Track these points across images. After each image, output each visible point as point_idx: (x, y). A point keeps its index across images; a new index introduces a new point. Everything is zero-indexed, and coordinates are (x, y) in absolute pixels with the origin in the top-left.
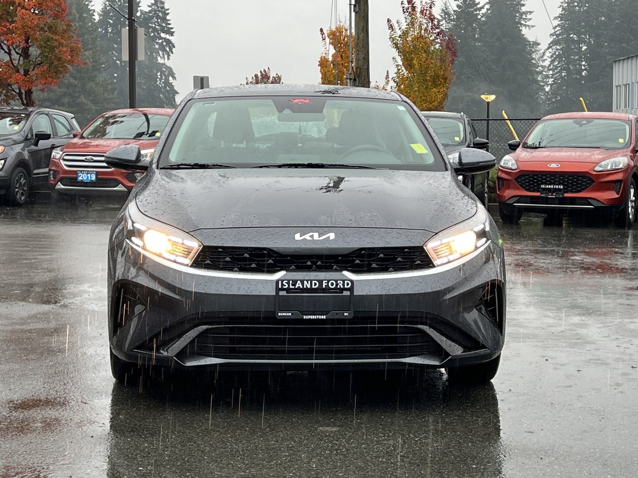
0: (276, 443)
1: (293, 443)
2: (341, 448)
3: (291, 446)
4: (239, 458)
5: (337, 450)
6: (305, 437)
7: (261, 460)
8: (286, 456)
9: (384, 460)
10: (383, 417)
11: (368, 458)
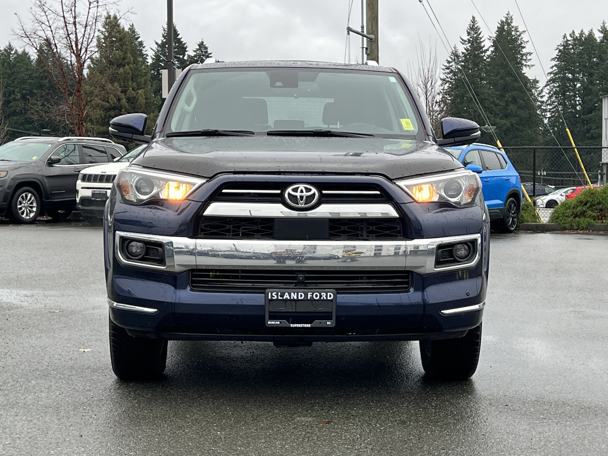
0: (255, 431)
2: (313, 436)
4: (220, 444)
5: (309, 438)
8: (262, 442)
10: (355, 409)
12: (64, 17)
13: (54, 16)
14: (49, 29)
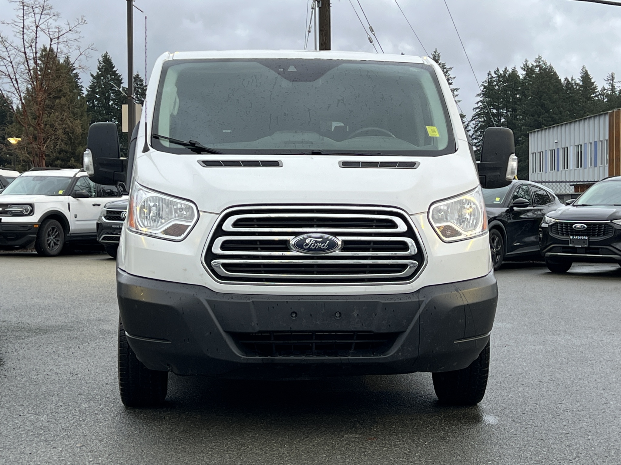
0: (313, 447)
1: (327, 447)
2: (367, 450)
3: (326, 449)
4: (287, 459)
5: (364, 452)
6: (335, 442)
7: (305, 460)
8: (325, 457)
9: (404, 460)
10: (394, 426)
11: (391, 458)
12: (25, 53)
13: (15, 52)
14: (10, 64)
